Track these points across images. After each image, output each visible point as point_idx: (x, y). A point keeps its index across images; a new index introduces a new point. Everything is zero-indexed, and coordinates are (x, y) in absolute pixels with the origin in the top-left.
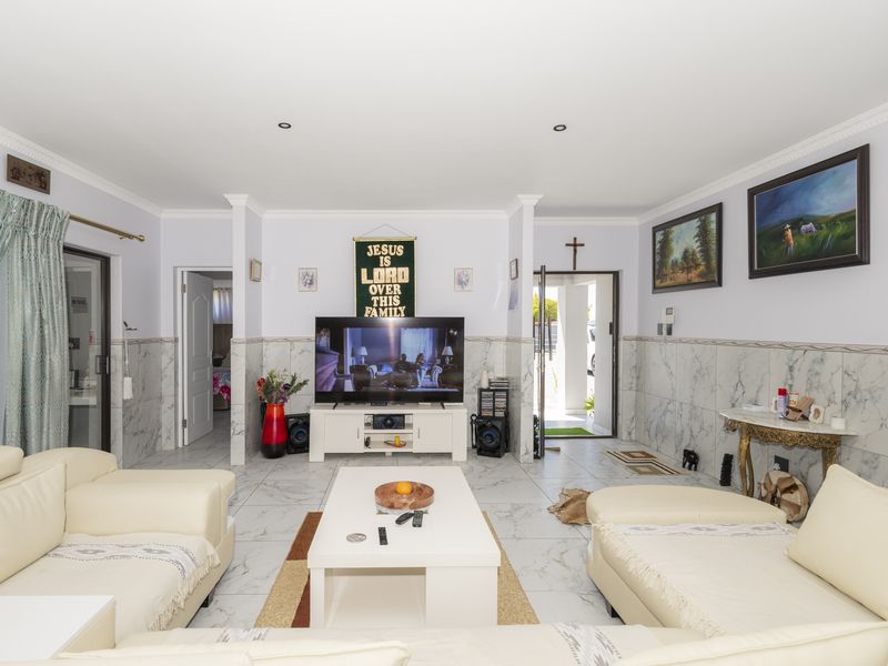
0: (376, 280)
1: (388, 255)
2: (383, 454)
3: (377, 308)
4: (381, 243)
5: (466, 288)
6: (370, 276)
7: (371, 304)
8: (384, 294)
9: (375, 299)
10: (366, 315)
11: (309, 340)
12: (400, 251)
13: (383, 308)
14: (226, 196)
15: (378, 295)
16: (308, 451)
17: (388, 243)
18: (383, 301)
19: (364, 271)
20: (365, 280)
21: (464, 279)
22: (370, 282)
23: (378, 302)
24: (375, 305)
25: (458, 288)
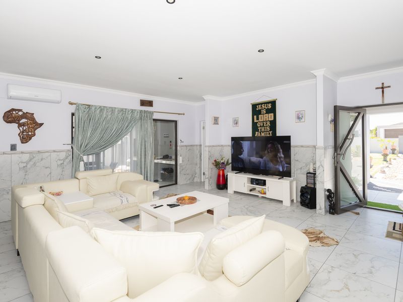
0: (260, 120)
1: (265, 108)
2: (258, 196)
3: (260, 132)
4: (262, 104)
5: (302, 121)
6: (258, 119)
7: (258, 131)
8: (263, 126)
9: (259, 128)
10: (256, 135)
11: (229, 146)
12: (270, 106)
13: (263, 132)
14: (203, 97)
15: (261, 126)
16: (227, 189)
17: (265, 103)
18: (263, 129)
19: (255, 117)
20: (255, 121)
21: (301, 116)
22: (258, 121)
23: (261, 130)
24: (260, 131)
25: (298, 120)
